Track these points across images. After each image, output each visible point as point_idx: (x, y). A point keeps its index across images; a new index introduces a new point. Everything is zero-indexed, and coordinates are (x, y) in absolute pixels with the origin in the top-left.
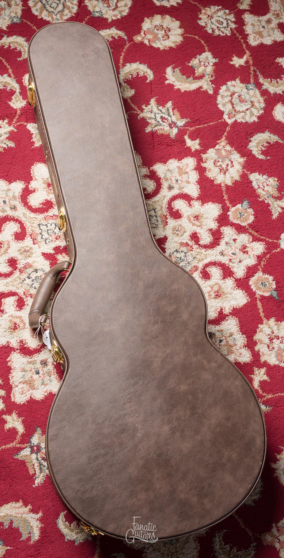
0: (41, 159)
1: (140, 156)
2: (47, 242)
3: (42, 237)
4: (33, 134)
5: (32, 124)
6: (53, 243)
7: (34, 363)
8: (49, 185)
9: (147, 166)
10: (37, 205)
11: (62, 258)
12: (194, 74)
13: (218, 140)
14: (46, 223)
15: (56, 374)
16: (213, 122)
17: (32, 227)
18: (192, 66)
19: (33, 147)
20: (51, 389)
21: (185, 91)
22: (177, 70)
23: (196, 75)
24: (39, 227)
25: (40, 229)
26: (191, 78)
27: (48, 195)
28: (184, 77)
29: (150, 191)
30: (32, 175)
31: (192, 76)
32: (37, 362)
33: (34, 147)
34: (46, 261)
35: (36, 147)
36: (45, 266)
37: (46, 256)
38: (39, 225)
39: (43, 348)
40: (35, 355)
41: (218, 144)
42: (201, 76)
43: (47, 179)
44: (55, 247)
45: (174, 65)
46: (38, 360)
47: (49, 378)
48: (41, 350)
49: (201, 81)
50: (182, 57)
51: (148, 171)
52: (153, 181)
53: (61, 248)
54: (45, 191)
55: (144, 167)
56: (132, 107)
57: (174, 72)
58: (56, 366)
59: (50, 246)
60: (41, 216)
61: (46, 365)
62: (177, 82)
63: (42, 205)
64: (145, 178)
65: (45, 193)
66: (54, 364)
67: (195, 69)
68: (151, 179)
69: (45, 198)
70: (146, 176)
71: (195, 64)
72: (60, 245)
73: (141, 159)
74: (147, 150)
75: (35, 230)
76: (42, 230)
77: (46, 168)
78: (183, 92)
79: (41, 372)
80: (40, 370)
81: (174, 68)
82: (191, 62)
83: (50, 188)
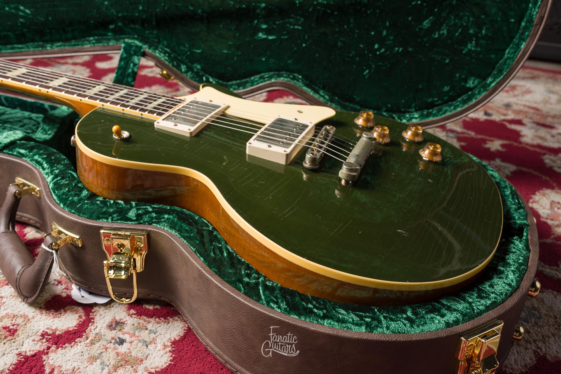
7: (98, 337)
15: (152, 320)
20: (168, 337)
32: (103, 334)
39: (91, 314)
40: (89, 329)
46: (102, 331)
47: (147, 332)
48: (91, 317)
58: (137, 313)
61: (122, 323)
66: (133, 314)
79: (126, 337)
80: (121, 336)
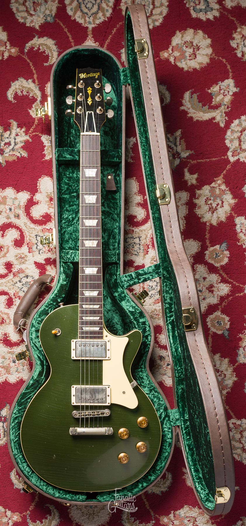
0: (49, 173)
1: (138, 184)
2: (40, 253)
3: (37, 247)
4: (45, 146)
5: (46, 136)
6: (46, 254)
8: (51, 199)
10: (38, 216)
11: (51, 269)
12: (211, 102)
13: (216, 178)
14: (43, 235)
16: (215, 158)
17: (30, 237)
18: (211, 94)
19: (43, 159)
20: (23, 376)
21: (197, 121)
22: (195, 96)
23: (212, 104)
24: (36, 237)
25: (37, 240)
26: (207, 107)
27: (48, 209)
28: (200, 104)
29: (139, 219)
30: (38, 187)
31: (208, 104)
33: (45, 159)
34: (36, 269)
35: (46, 160)
36: (35, 273)
37: (38, 265)
38: (36, 235)
40: (15, 347)
41: (215, 181)
42: (217, 105)
43: (51, 193)
44: (46, 258)
45: (193, 90)
48: (20, 344)
49: (215, 112)
50: (203, 82)
51: (142, 199)
52: (145, 210)
53: (51, 260)
54: (47, 205)
57: (192, 98)
59: (42, 256)
60: (39, 228)
62: (191, 109)
63: (42, 218)
64: (138, 206)
65: (47, 207)
67: (214, 97)
68: (143, 208)
69: (45, 211)
70: (139, 204)
71: (214, 92)
72: (51, 257)
73: (139, 186)
75: (32, 240)
76: (38, 241)
77: (52, 182)
78: (195, 122)
81: (192, 93)
82: (211, 88)
83: (52, 202)
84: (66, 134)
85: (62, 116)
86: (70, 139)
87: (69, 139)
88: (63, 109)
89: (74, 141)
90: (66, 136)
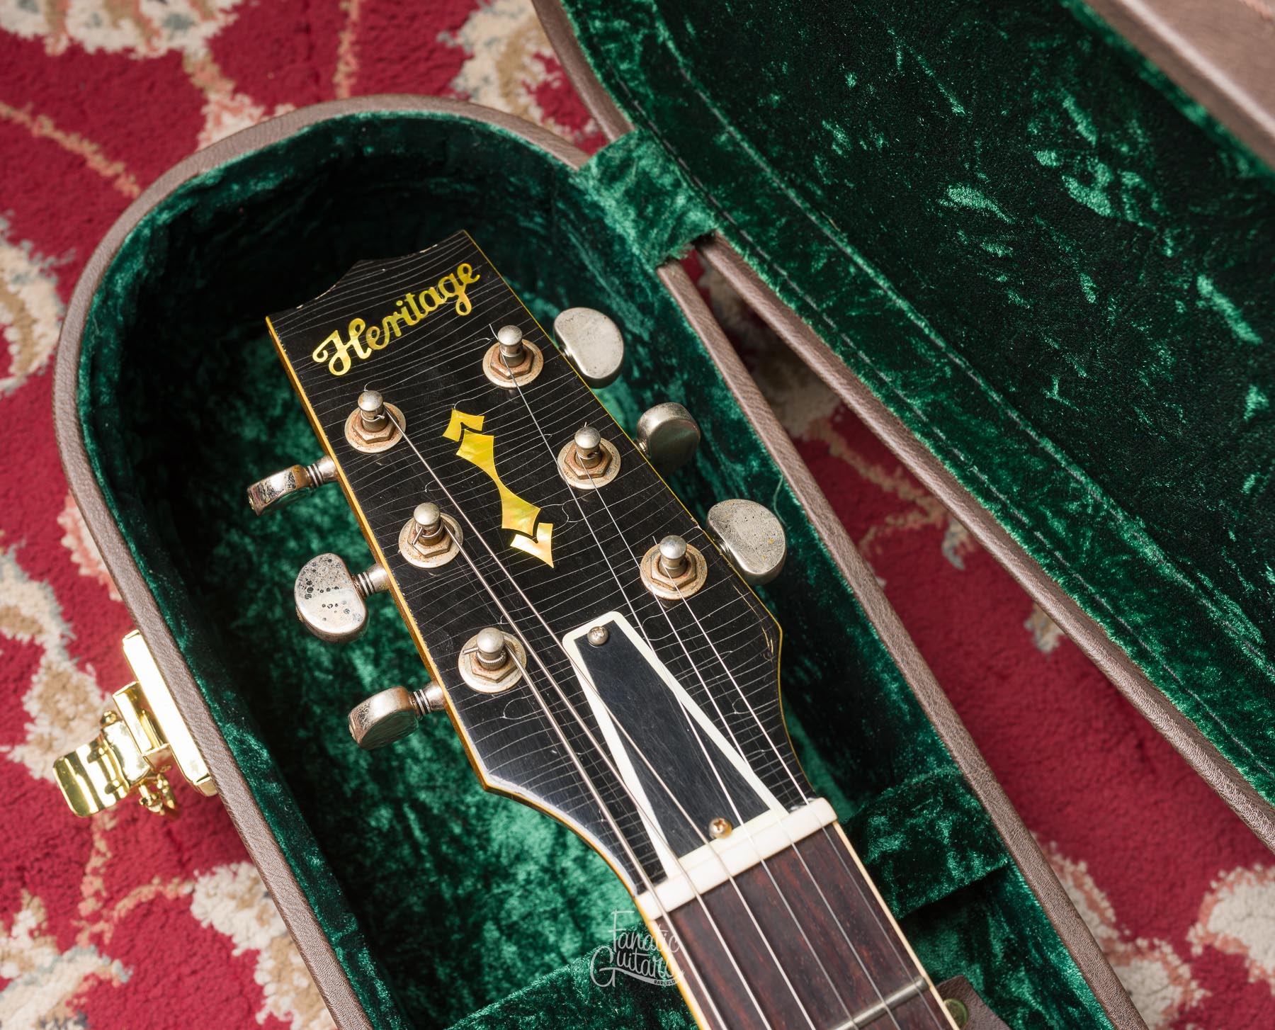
1: (1083, 866)
4: (252, 956)
5: (222, 872)
9: (1163, 934)
55: (1142, 943)
56: (878, 488)
73: (1100, 884)
74: (1106, 793)
84: (371, 788)
85: (275, 674)
86: (421, 809)
87: (412, 816)
88: (262, 620)
89: (454, 810)
90: (376, 805)
